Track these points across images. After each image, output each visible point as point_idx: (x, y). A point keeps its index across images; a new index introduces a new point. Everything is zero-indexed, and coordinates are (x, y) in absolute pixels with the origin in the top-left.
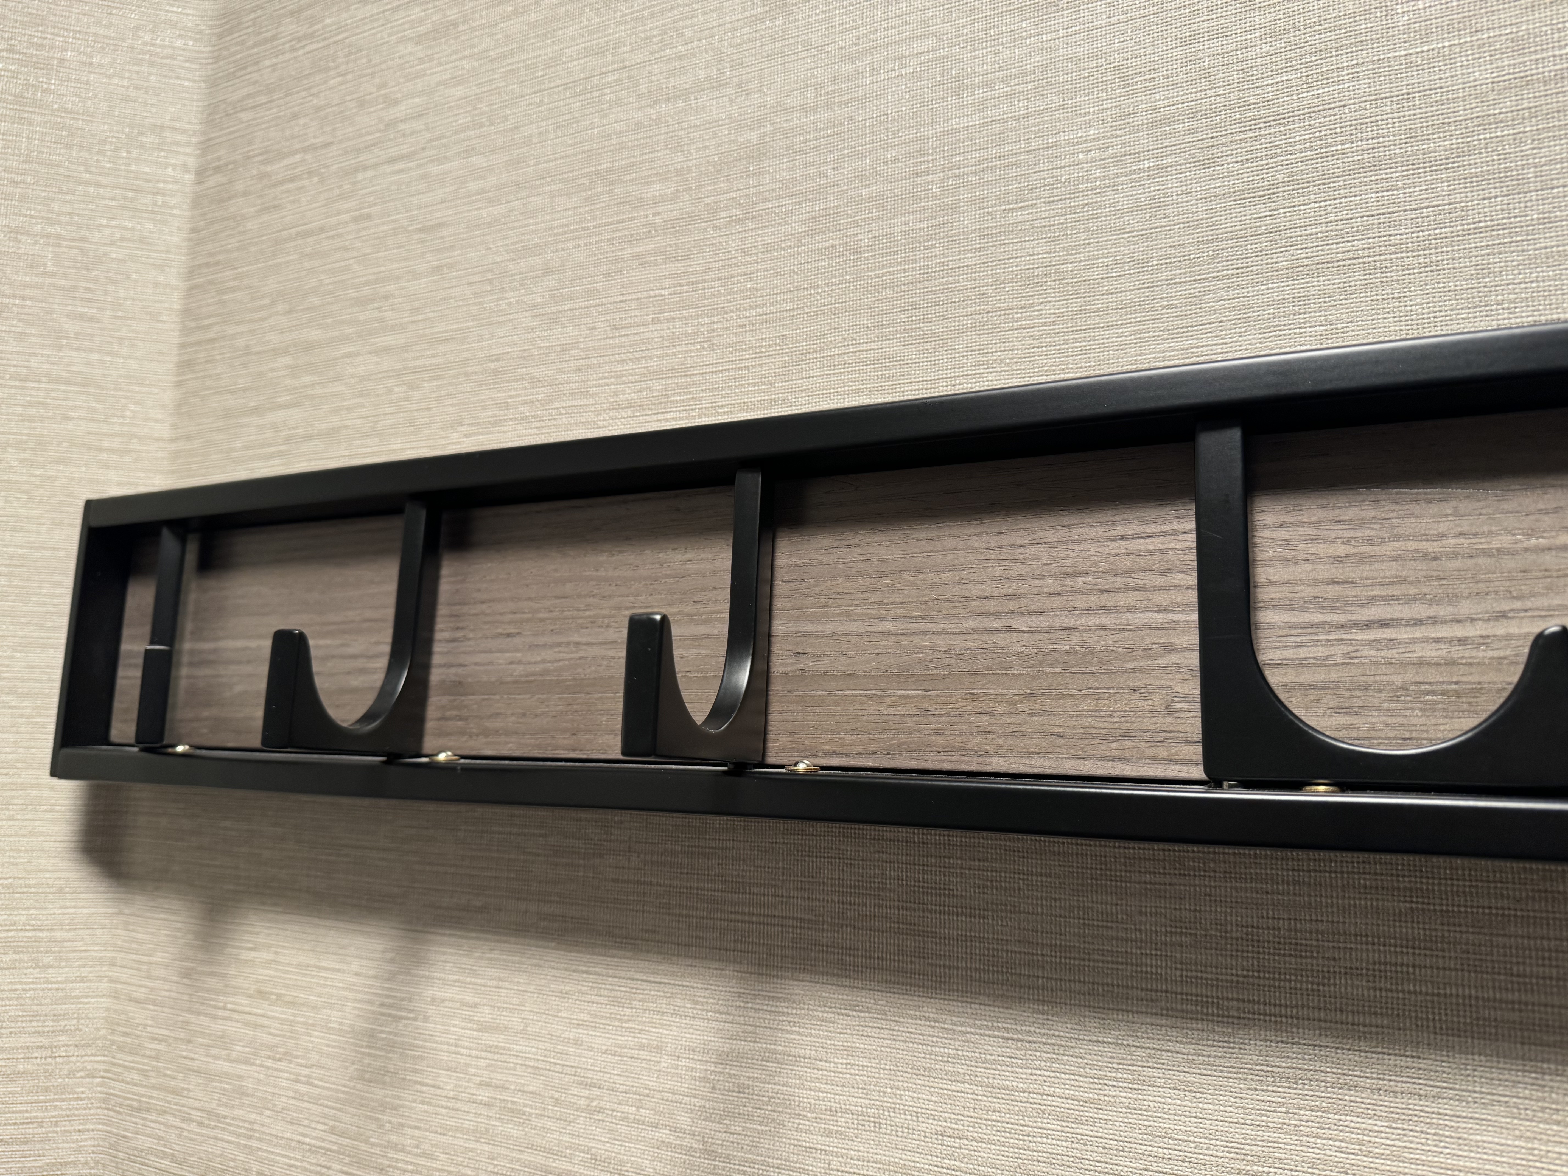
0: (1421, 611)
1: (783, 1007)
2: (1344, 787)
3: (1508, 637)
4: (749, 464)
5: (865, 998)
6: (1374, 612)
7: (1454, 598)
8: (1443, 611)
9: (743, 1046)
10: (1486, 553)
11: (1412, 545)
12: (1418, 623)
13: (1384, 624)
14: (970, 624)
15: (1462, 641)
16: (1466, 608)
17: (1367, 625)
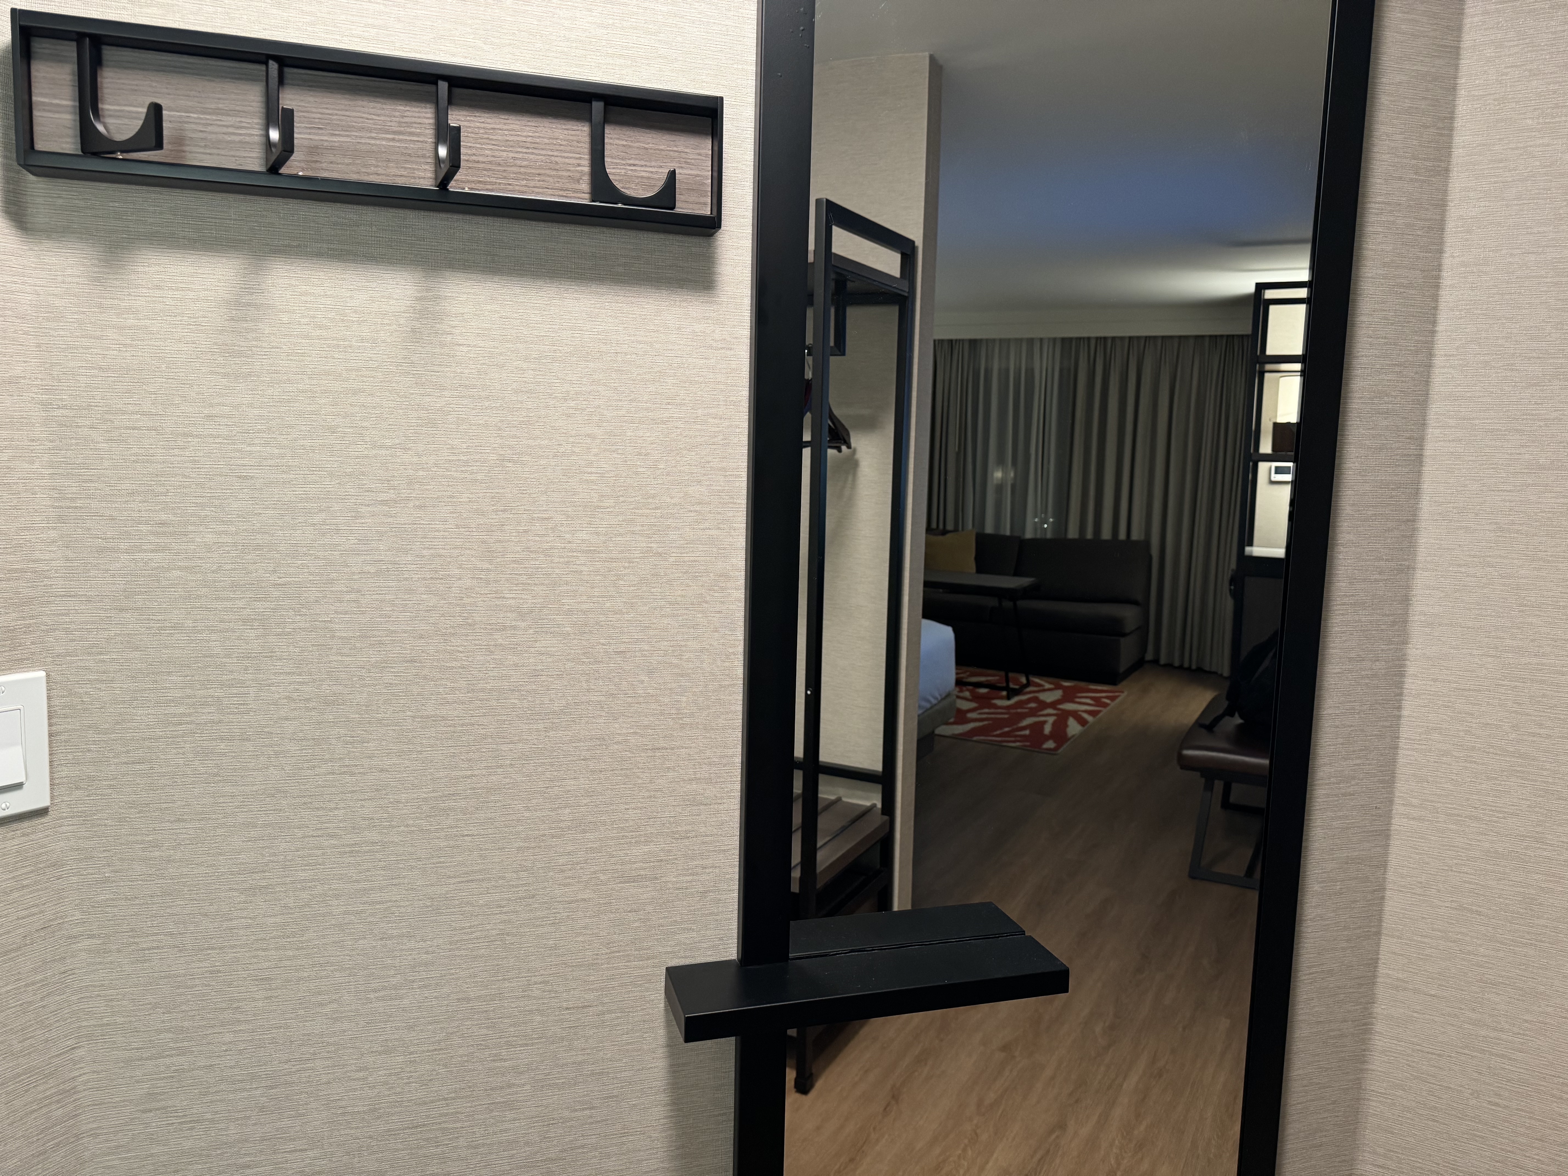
0: (643, 163)
1: (441, 280)
2: (625, 205)
3: (662, 172)
4: (444, 78)
5: (473, 276)
6: (631, 162)
7: (650, 161)
8: (648, 164)
9: (424, 294)
10: (658, 150)
11: (642, 145)
12: (642, 166)
13: (634, 165)
14: (519, 150)
15: (652, 172)
16: (653, 164)
17: (630, 165)
